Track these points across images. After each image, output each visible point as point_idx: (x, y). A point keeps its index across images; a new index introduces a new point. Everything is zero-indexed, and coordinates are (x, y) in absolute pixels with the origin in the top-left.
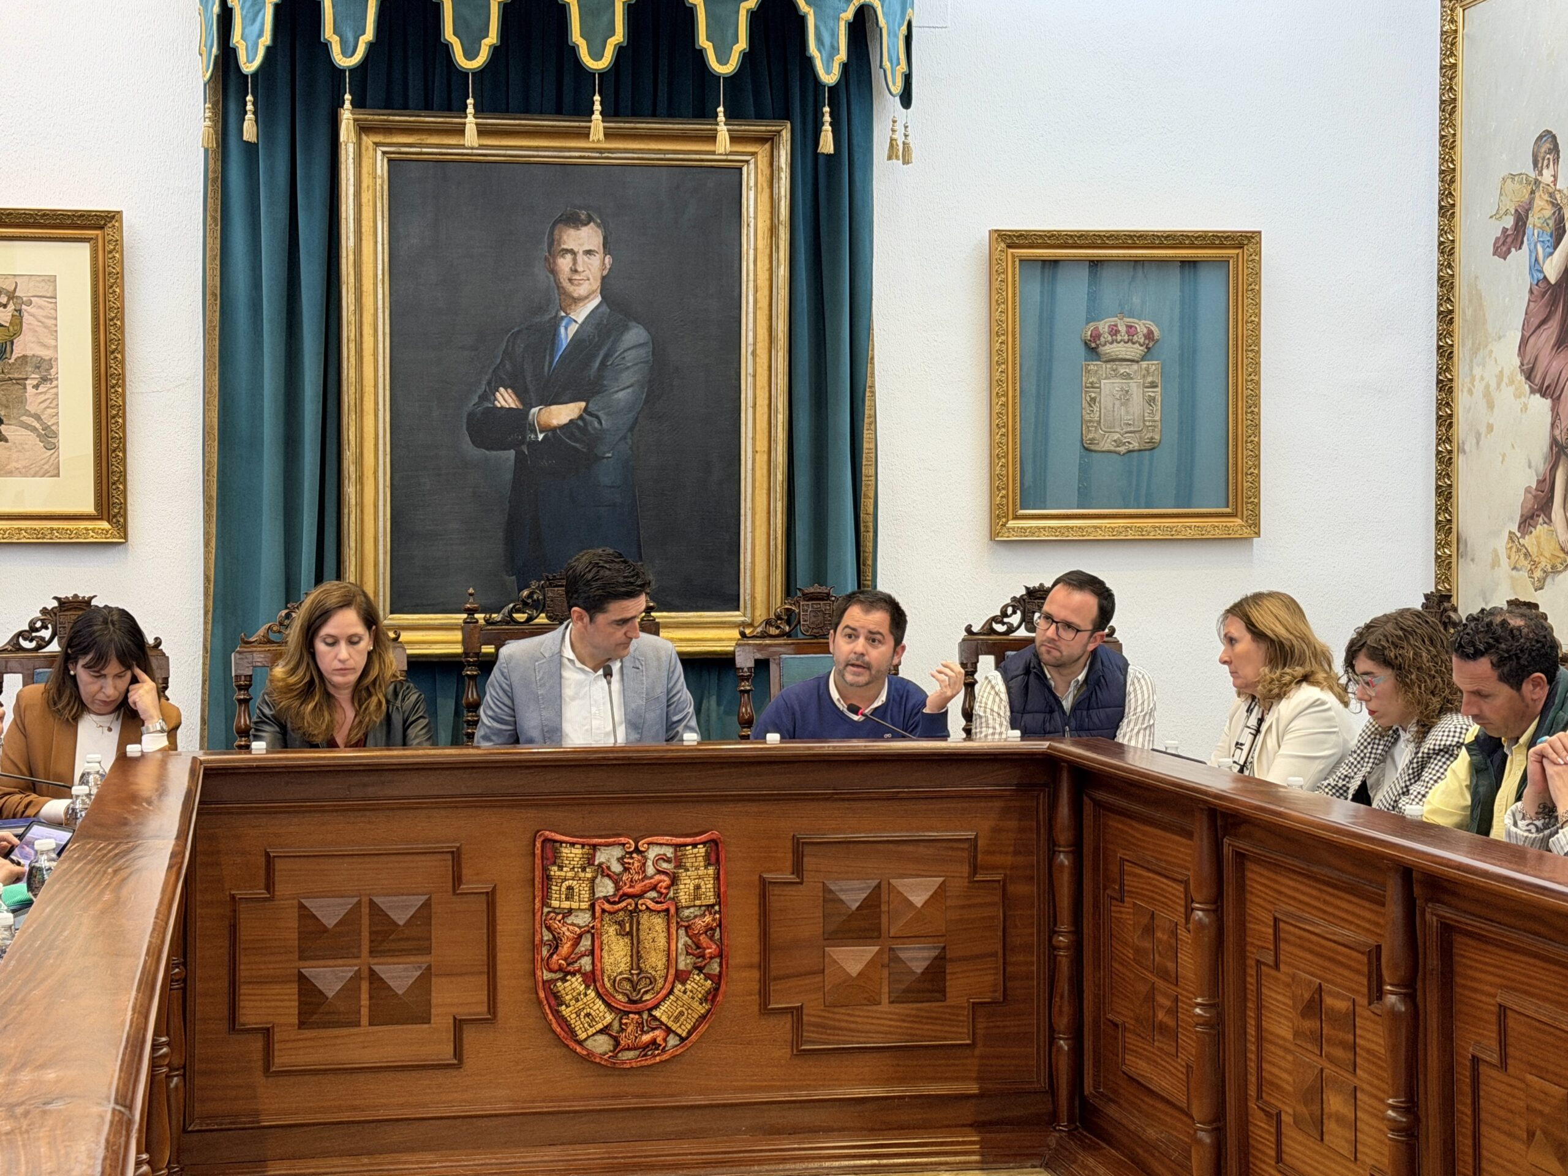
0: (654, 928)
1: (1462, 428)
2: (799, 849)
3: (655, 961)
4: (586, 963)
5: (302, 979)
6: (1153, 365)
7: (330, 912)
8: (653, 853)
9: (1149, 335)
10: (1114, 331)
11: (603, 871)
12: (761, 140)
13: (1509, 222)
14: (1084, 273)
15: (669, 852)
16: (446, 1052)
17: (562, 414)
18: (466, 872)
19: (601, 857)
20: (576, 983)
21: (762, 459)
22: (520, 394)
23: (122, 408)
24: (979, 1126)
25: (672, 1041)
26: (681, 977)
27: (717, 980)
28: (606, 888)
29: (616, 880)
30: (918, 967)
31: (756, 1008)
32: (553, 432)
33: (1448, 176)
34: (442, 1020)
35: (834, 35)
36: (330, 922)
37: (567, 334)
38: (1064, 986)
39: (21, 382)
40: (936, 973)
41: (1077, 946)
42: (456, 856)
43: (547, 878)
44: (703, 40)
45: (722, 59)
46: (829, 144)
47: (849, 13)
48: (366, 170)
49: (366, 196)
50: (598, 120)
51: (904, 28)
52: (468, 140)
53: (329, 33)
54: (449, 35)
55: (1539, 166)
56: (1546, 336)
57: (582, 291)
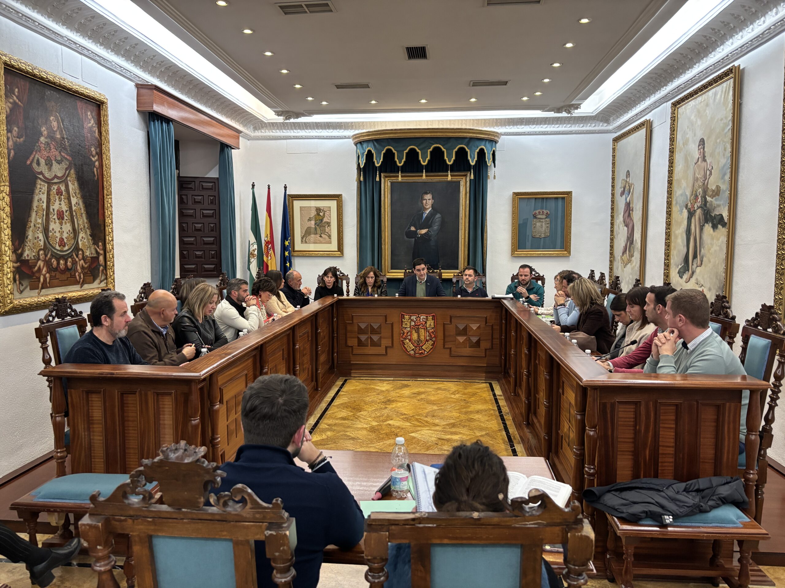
0: (422, 332)
1: (615, 233)
2: (451, 317)
3: (422, 338)
4: (409, 337)
5: (358, 338)
6: (548, 220)
7: (363, 326)
8: (422, 317)
9: (547, 213)
10: (539, 213)
11: (412, 320)
12: (464, 176)
13: (622, 189)
15: (425, 317)
16: (384, 352)
17: (424, 231)
18: (388, 320)
19: (412, 318)
20: (407, 341)
21: (463, 240)
22: (415, 228)
23: (342, 231)
24: (486, 372)
25: (426, 353)
26: (427, 341)
27: (434, 342)
28: (413, 324)
29: (415, 322)
30: (474, 341)
31: (442, 347)
32: (422, 235)
33: (613, 179)
34: (383, 347)
35: (474, 155)
36: (363, 328)
37: (425, 216)
38: (503, 346)
39: (325, 226)
40: (478, 343)
41: (506, 338)
42: (386, 316)
43: (402, 321)
44: (446, 158)
45: (450, 161)
46: (472, 177)
47: (478, 150)
48: (386, 185)
49: (386, 190)
50: (424, 174)
51: (492, 152)
52: (400, 179)
53: (375, 160)
54: (396, 159)
55: (627, 178)
56: (627, 214)
57: (428, 207)
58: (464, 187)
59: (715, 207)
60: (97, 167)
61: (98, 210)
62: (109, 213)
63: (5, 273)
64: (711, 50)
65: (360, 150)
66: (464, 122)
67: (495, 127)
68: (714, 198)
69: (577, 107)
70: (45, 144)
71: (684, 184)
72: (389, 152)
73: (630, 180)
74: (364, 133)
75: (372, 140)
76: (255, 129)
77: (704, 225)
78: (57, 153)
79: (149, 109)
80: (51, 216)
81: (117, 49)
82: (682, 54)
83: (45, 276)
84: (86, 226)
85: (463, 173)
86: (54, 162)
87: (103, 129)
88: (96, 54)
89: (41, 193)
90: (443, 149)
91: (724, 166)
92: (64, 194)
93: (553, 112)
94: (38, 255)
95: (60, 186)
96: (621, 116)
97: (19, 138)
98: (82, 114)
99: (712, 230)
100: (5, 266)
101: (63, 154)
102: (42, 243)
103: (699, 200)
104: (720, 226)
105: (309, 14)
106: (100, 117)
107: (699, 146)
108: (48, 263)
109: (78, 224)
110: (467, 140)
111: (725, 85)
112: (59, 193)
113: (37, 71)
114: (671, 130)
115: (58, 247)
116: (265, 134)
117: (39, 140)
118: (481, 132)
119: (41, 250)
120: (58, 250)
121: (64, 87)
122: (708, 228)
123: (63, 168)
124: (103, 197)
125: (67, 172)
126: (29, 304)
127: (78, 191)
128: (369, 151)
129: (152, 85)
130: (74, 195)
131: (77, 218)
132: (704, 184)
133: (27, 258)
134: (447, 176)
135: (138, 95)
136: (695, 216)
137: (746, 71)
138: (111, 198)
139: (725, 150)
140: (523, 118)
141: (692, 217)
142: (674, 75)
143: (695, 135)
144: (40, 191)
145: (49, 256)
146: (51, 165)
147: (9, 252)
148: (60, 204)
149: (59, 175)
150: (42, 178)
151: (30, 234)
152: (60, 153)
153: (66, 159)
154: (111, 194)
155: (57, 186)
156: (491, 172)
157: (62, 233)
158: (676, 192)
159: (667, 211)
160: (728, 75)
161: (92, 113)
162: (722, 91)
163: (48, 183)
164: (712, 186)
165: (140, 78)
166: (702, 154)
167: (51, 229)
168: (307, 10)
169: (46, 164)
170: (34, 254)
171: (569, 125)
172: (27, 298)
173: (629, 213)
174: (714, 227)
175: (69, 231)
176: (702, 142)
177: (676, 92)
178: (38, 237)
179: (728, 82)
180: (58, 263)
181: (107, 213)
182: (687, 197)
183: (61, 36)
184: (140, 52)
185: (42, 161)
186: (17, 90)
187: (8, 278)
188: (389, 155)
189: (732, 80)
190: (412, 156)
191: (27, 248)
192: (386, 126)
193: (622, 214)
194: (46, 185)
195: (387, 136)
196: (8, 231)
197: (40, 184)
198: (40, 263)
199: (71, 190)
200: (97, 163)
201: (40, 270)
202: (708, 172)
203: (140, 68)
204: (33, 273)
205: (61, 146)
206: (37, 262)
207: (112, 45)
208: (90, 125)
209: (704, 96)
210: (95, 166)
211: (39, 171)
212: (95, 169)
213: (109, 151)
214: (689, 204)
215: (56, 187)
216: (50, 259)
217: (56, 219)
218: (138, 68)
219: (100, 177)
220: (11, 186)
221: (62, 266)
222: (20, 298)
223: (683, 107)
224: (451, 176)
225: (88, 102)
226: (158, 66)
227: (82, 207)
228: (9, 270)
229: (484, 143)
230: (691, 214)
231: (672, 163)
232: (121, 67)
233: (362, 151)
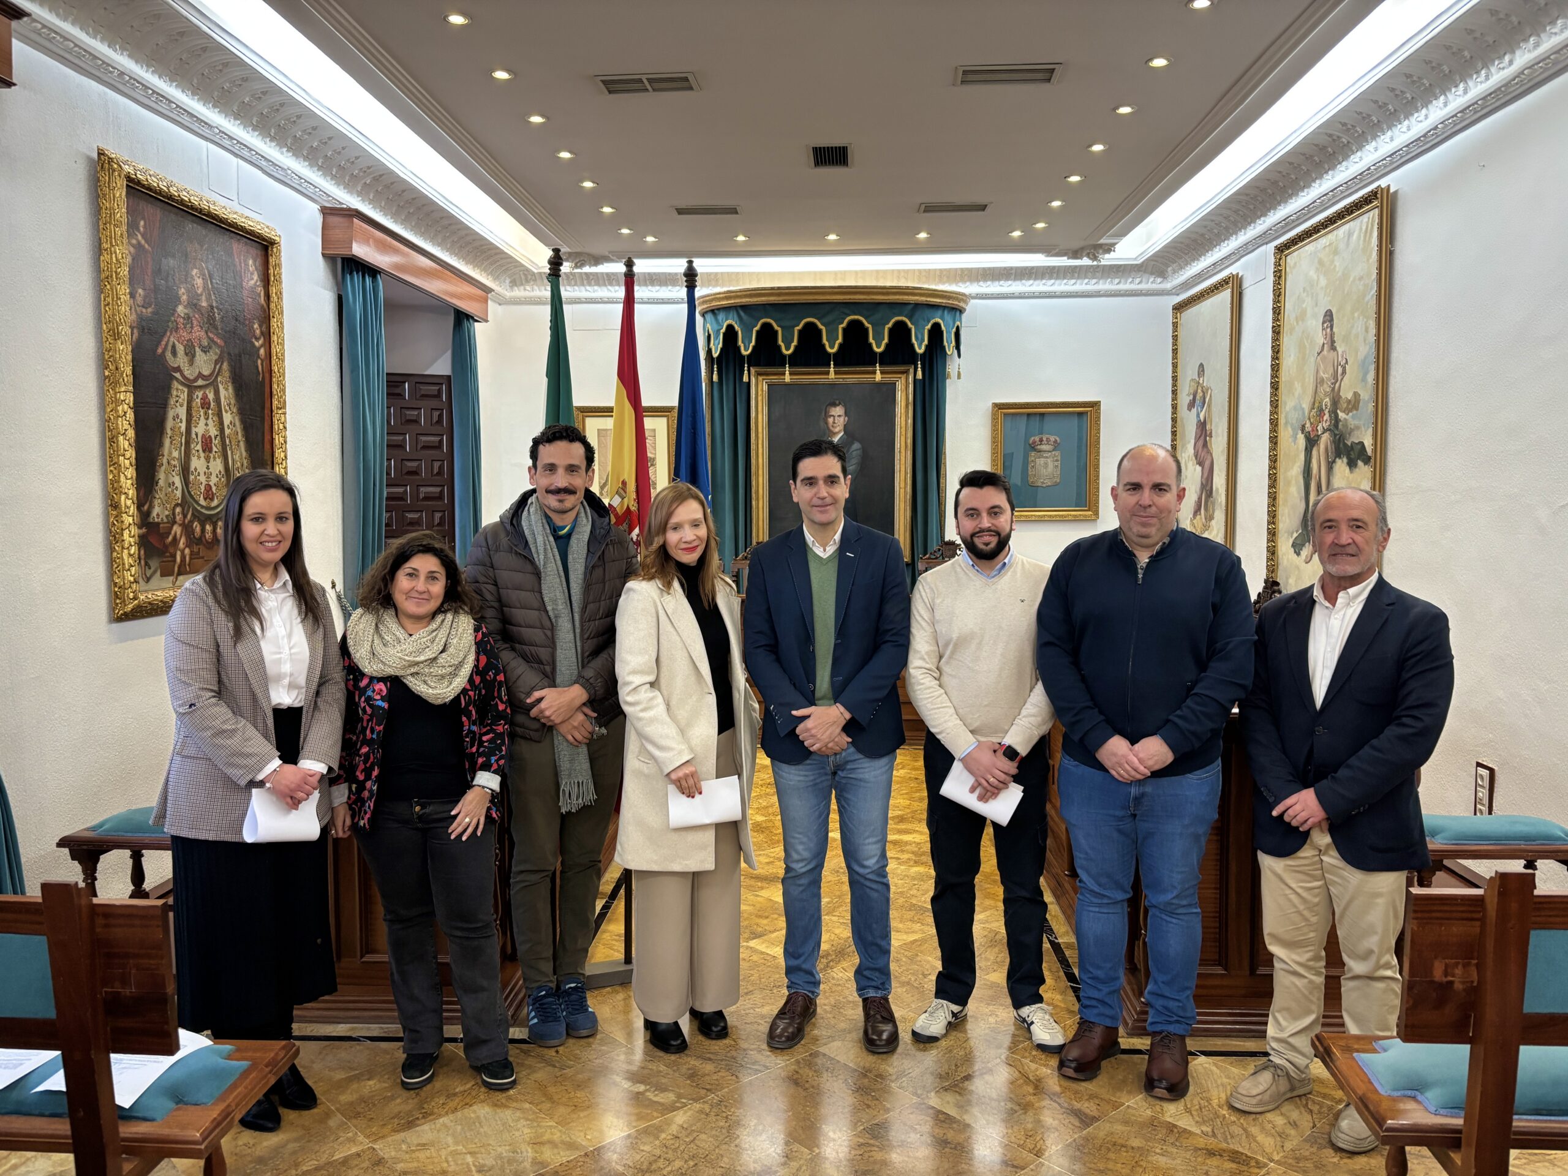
6: (1057, 453)
9: (1055, 441)
10: (1041, 440)
12: (902, 373)
13: (1191, 397)
14: (1026, 417)
21: (902, 491)
33: (1175, 379)
35: (923, 335)
44: (871, 340)
45: (878, 346)
46: (920, 375)
47: (929, 326)
48: (759, 388)
49: (760, 398)
50: (832, 370)
51: (954, 330)
52: (787, 378)
53: (740, 343)
54: (780, 342)
55: (1199, 377)
56: (1201, 443)
57: (837, 430)
58: (904, 393)
59: (1352, 430)
60: (263, 357)
61: (263, 433)
62: (282, 440)
63: (126, 546)
64: (1340, 159)
65: (711, 325)
66: (902, 274)
67: (960, 284)
68: (1350, 414)
69: (1109, 248)
70: (184, 318)
71: (1298, 386)
72: (767, 327)
73: (1206, 381)
74: (719, 293)
75: (735, 307)
76: (514, 283)
77: (1334, 462)
78: (203, 333)
79: (344, 252)
80: (192, 446)
81: (296, 148)
82: (1291, 164)
83: (183, 552)
84: (245, 462)
85: (902, 368)
86: (197, 349)
87: (273, 290)
88: (262, 157)
89: (178, 404)
90: (866, 324)
91: (1366, 358)
92: (212, 406)
93: (1065, 258)
94: (174, 514)
95: (207, 392)
96: (1186, 265)
97: (146, 308)
98: (240, 263)
99: (1347, 469)
100: (126, 533)
101: (211, 335)
102: (179, 493)
103: (1326, 417)
104: (1360, 463)
105: (651, 94)
106: (268, 269)
107: (1323, 323)
108: (187, 529)
109: (233, 460)
110: (910, 307)
111: (1365, 218)
112: (205, 405)
113: (175, 189)
114: (1274, 295)
115: (202, 502)
116: (532, 294)
117: (175, 310)
118: (934, 293)
119: (177, 505)
120: (202, 507)
121: (215, 217)
122: (1341, 465)
123: (211, 360)
124: (272, 411)
125: (218, 367)
126: (161, 601)
127: (233, 401)
128: (730, 328)
129: (350, 209)
130: (227, 408)
131: (231, 448)
132: (1333, 389)
133: (156, 520)
134: (874, 373)
135: (325, 227)
136: (1319, 445)
137: (1400, 196)
138: (285, 414)
139: (1367, 330)
140: (1011, 268)
141: (1312, 446)
142: (1278, 198)
143: (1317, 305)
144: (177, 402)
145: (189, 516)
146: (194, 356)
147: (133, 510)
148: (206, 425)
149: (206, 373)
150: (180, 378)
151: (161, 476)
152: (207, 333)
153: (215, 343)
154: (284, 407)
155: (202, 392)
156: (954, 365)
157: (208, 475)
158: (1286, 404)
159: (1270, 437)
160: (1371, 202)
161: (255, 261)
162: (1361, 229)
163: (188, 387)
164: (1347, 394)
165: (330, 196)
166: (1328, 336)
167: (192, 469)
168: (649, 87)
169: (186, 354)
170: (167, 513)
171: (1094, 281)
172: (157, 590)
173: (1205, 441)
174: (1352, 464)
175: (220, 472)
176: (1329, 317)
177: (1283, 227)
178: (174, 483)
179: (1371, 213)
180: (203, 530)
181: (278, 439)
182: (1304, 413)
183: (209, 125)
184: (334, 151)
185: (180, 349)
186: (142, 223)
187: (130, 555)
188: (767, 336)
189: (1376, 211)
190: (810, 335)
191: (156, 502)
192: (759, 281)
193: (1193, 442)
194: (186, 390)
195: (763, 299)
196: (131, 472)
197: (177, 389)
198: (177, 529)
199: (223, 400)
200: (262, 351)
201: (175, 541)
202: (1340, 370)
203: (332, 179)
204: (166, 547)
205: (210, 322)
206: (171, 528)
207: (290, 140)
208: (252, 282)
209: (1330, 236)
210: (258, 357)
211: (176, 366)
212: (259, 362)
213: (283, 329)
214: (1308, 425)
215: (200, 394)
216: (191, 522)
217: (201, 451)
218: (329, 178)
219: (267, 375)
220: (134, 394)
221: (209, 535)
222: (146, 591)
223: (1295, 254)
224: (882, 373)
225: (249, 241)
226: (361, 174)
227: (239, 430)
228: (132, 540)
229: (940, 312)
230: (1311, 442)
231: (1278, 352)
232: (301, 178)
233: (716, 327)
